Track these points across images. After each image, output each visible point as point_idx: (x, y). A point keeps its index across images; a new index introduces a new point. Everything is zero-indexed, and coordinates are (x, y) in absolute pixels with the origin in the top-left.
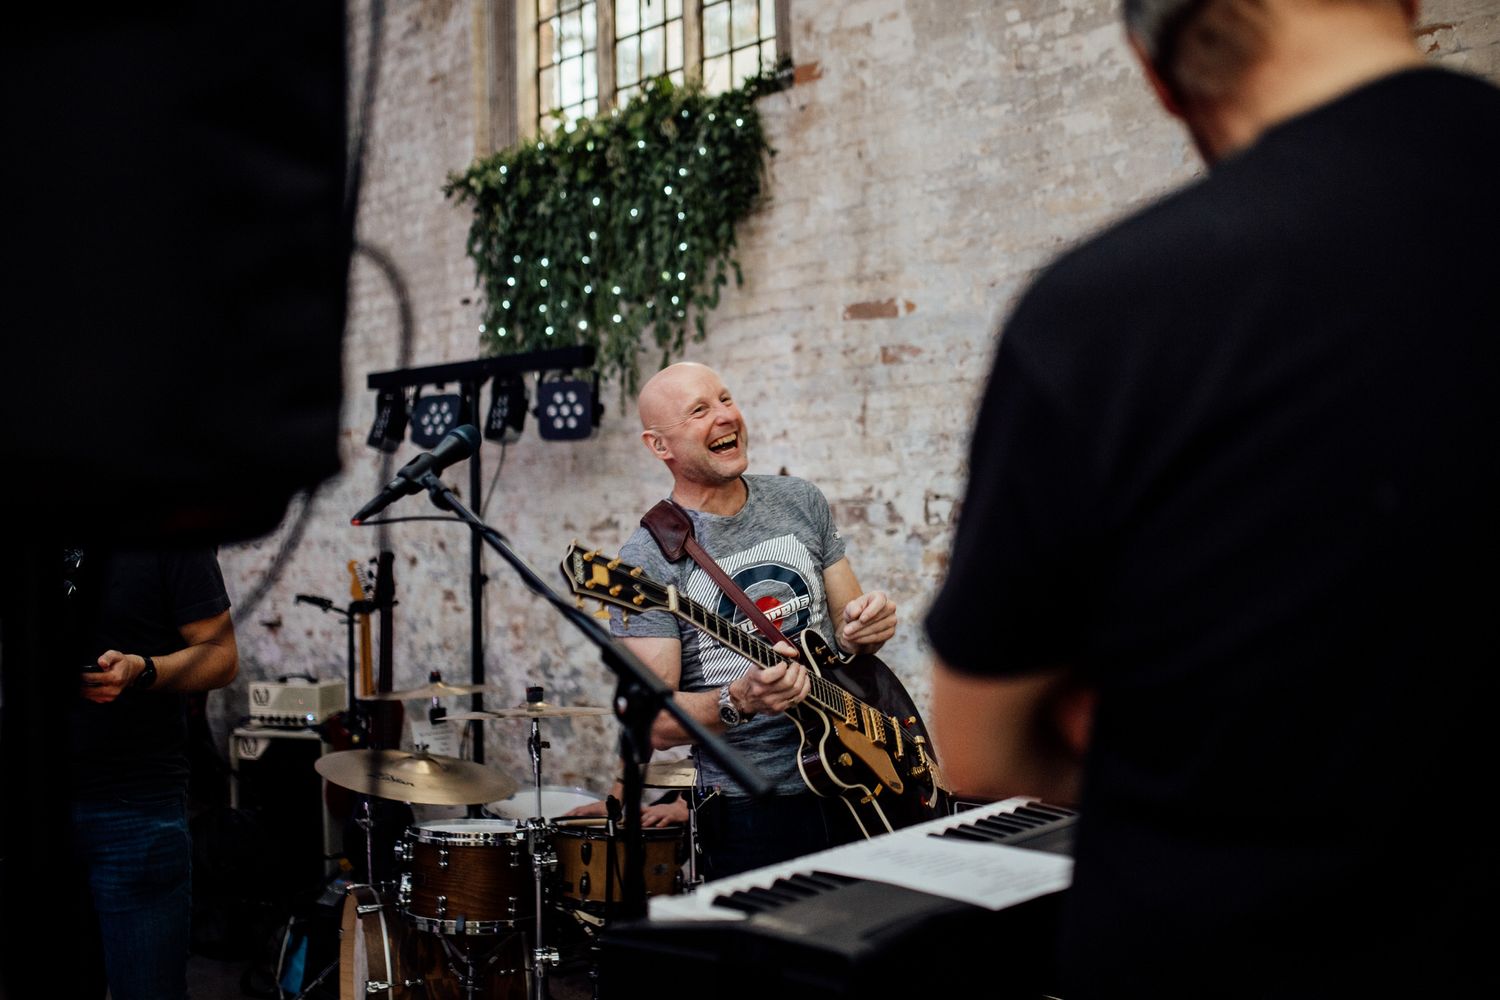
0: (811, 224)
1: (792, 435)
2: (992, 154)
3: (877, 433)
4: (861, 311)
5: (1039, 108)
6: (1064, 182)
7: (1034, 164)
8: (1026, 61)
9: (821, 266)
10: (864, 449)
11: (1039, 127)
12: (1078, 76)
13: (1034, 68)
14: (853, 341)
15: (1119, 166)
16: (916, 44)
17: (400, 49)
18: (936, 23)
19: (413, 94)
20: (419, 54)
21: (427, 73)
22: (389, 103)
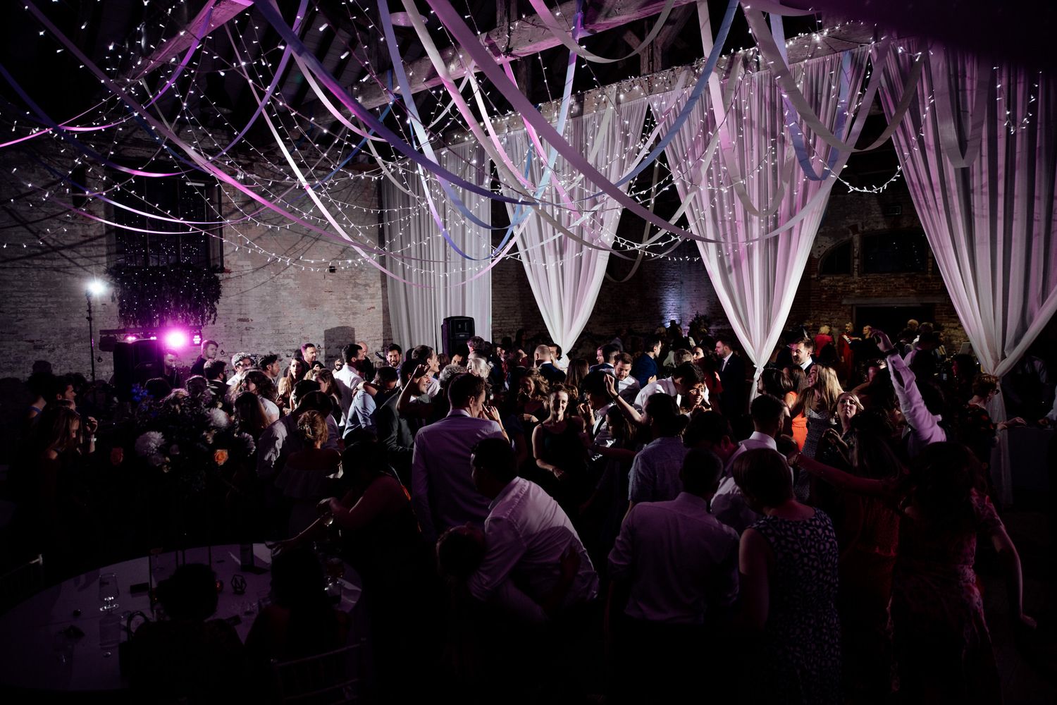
0: (228, 301)
2: (268, 296)
3: (244, 343)
4: (240, 320)
5: (277, 290)
6: (281, 303)
7: (276, 299)
9: (231, 310)
11: (277, 293)
12: (284, 286)
14: (239, 326)
16: (253, 272)
17: (63, 221)
18: (257, 269)
19: (73, 237)
20: (76, 226)
21: (81, 233)
22: (57, 237)
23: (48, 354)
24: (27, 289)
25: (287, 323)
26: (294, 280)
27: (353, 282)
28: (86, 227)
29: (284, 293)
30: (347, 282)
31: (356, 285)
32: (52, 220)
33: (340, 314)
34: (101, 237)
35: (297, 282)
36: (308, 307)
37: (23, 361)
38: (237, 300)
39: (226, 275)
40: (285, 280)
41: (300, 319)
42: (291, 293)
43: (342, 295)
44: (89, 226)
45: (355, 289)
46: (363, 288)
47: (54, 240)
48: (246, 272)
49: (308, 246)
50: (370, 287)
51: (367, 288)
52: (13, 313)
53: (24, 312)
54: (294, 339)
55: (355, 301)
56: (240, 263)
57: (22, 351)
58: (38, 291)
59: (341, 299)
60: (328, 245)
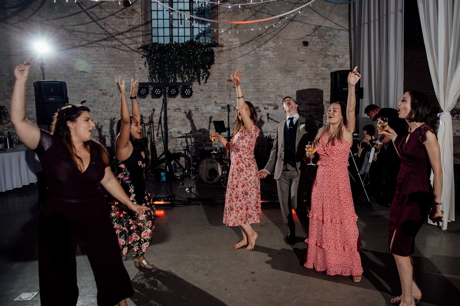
0: (221, 67)
1: (217, 97)
2: (251, 63)
3: (232, 97)
5: (258, 59)
6: (262, 69)
7: (258, 66)
8: (257, 53)
9: (223, 73)
10: (230, 99)
11: (258, 61)
12: (264, 56)
13: (258, 54)
14: (229, 85)
15: (269, 68)
16: (240, 46)
17: (118, 17)
18: (243, 44)
19: (123, 27)
20: (125, 19)
21: (128, 24)
22: (115, 26)
23: (110, 98)
24: (99, 59)
25: (266, 84)
26: (272, 52)
27: (324, 53)
28: (131, 20)
29: (264, 62)
30: (318, 53)
31: (326, 56)
32: (112, 16)
33: (310, 79)
34: (139, 26)
35: (275, 53)
36: (284, 73)
37: (97, 102)
38: (228, 67)
39: (220, 49)
40: (265, 52)
41: (276, 81)
42: (270, 62)
43: (314, 64)
44: (132, 19)
45: (327, 59)
46: (333, 58)
47: (113, 29)
48: (234, 46)
49: (284, 25)
50: (339, 57)
51: (337, 58)
52: (92, 73)
53: (97, 73)
54: (271, 96)
55: (325, 69)
56: (230, 40)
57: (97, 96)
58: (104, 60)
59: (312, 67)
60: (302, 24)
